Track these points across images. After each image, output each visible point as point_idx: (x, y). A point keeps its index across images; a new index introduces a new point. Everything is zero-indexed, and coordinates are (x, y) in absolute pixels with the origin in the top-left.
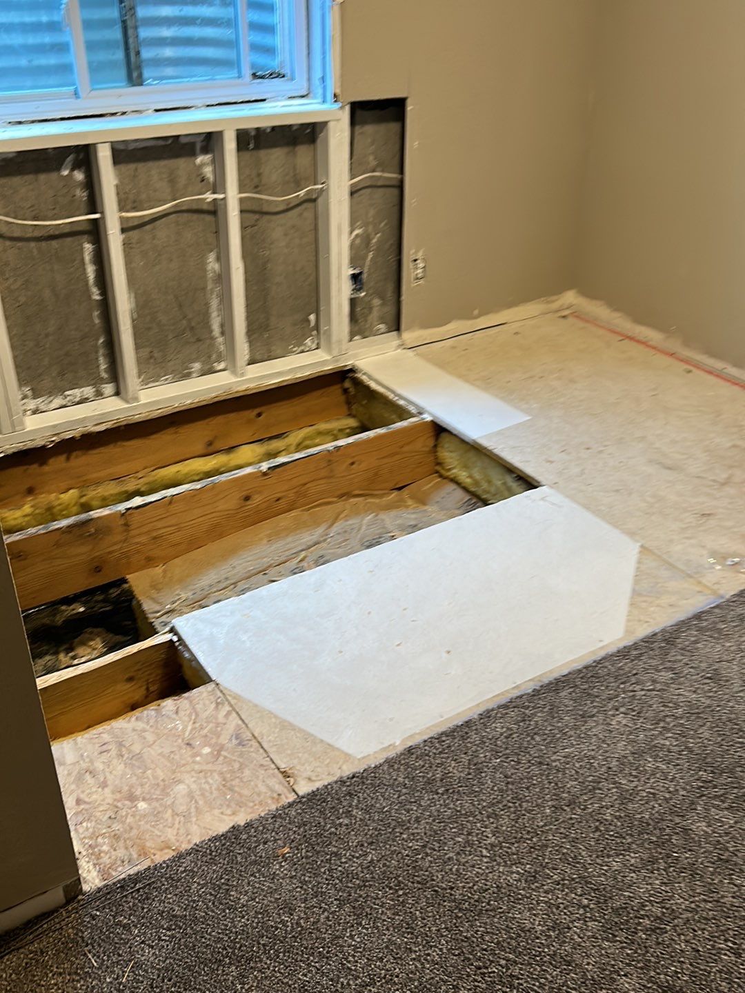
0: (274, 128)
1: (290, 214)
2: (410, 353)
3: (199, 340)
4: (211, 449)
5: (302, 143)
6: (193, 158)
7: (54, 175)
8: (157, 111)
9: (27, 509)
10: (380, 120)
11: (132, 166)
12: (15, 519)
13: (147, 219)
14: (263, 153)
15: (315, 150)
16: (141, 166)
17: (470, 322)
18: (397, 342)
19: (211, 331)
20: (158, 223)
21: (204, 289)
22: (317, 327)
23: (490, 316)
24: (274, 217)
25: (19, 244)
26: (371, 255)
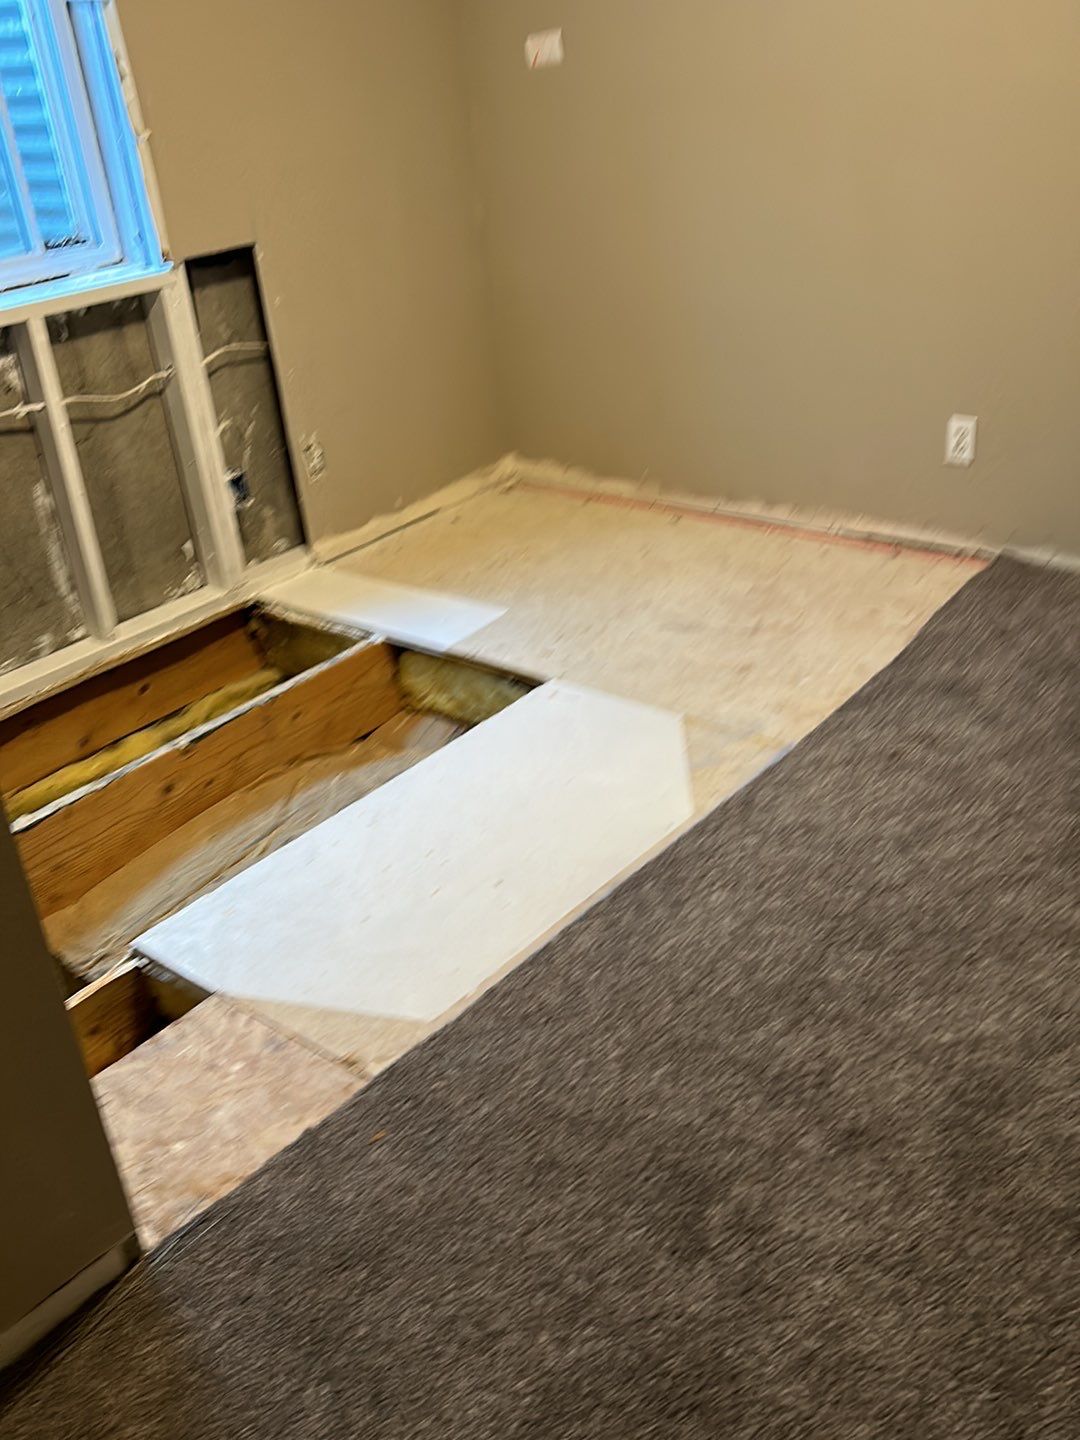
0: (89, 309)
1: (132, 415)
2: (328, 570)
3: (42, 604)
4: (88, 749)
5: (130, 321)
10: (225, 278)
14: (82, 343)
15: (148, 327)
17: (395, 516)
18: (306, 559)
19: (56, 590)
21: (36, 533)
22: (197, 557)
23: (418, 504)
24: (112, 424)
26: (248, 452)
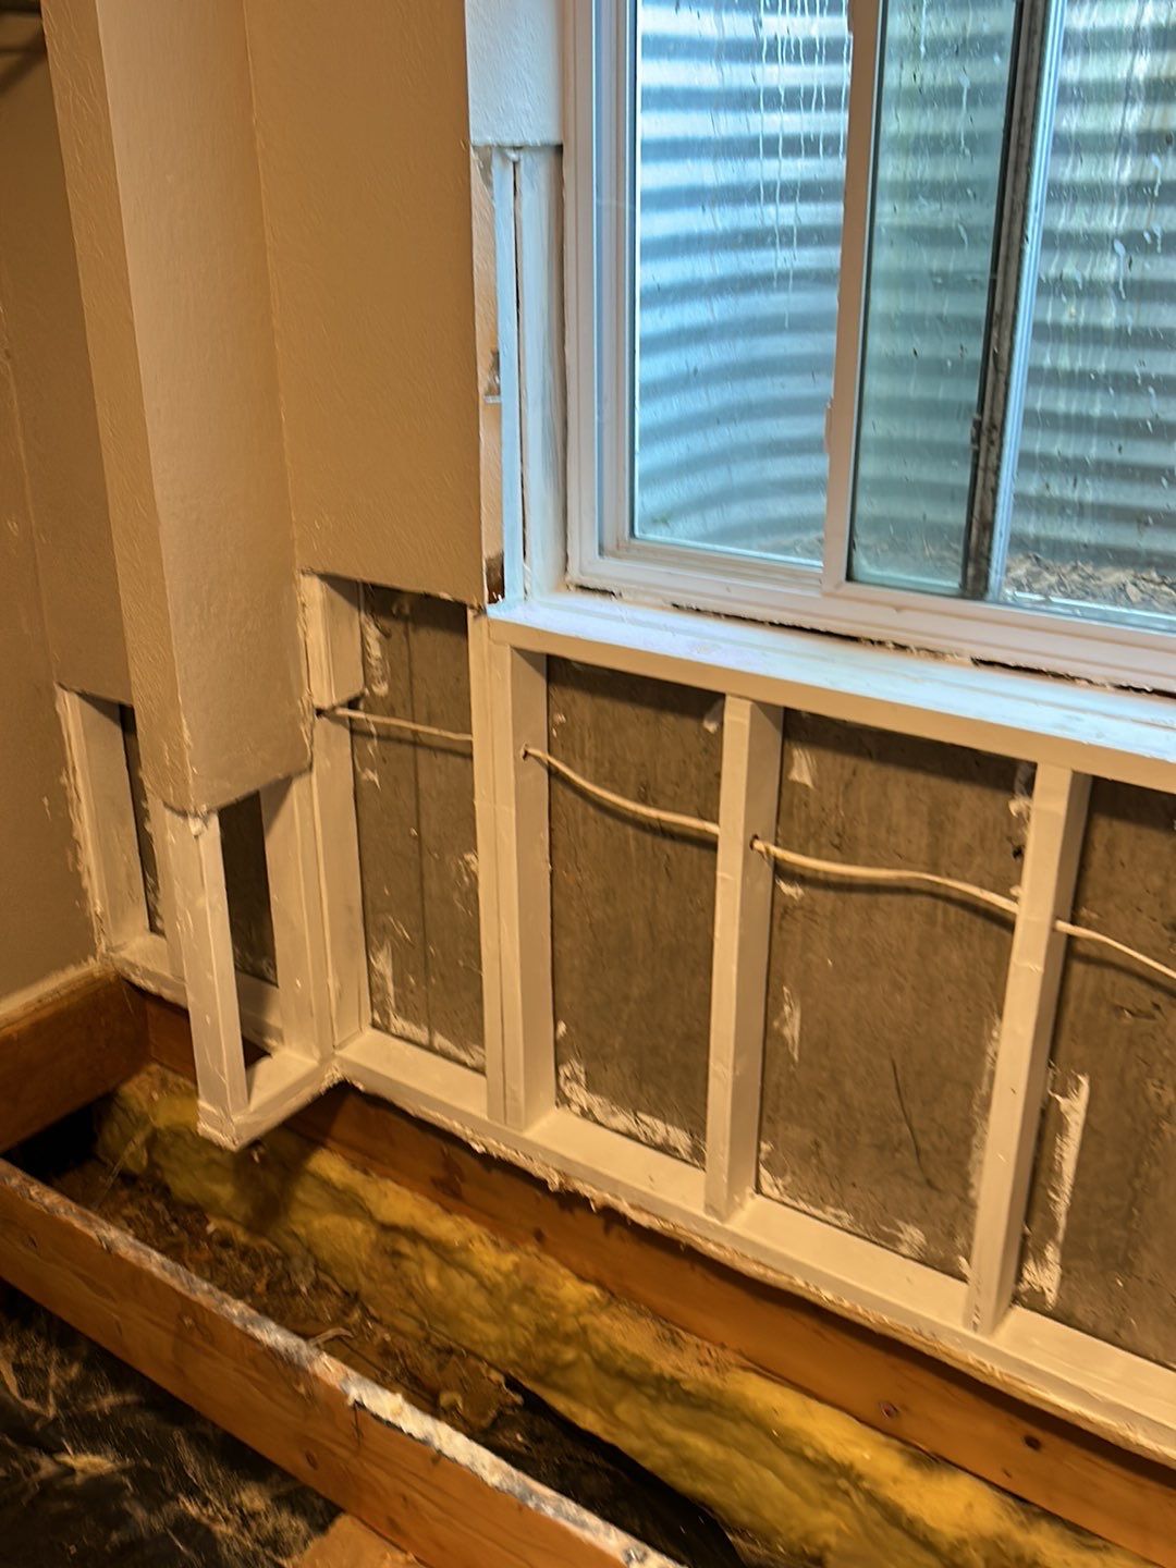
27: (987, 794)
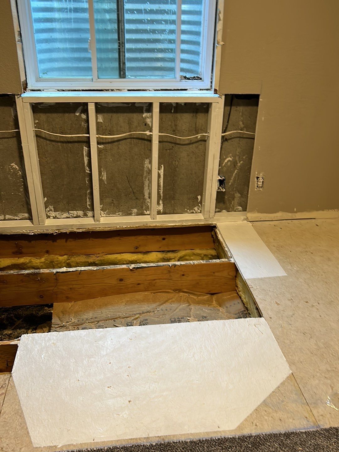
0: (186, 104)
1: (191, 146)
2: (250, 224)
3: (137, 199)
4: (137, 250)
5: (201, 112)
6: (141, 114)
7: (72, 115)
8: (129, 90)
9: (43, 260)
10: (248, 105)
11: (110, 115)
12: (36, 263)
13: (116, 140)
14: (178, 115)
15: (208, 116)
16: (115, 115)
17: (290, 214)
19: (144, 196)
20: (121, 142)
21: (142, 175)
22: (201, 202)
23: (305, 213)
24: (182, 146)
25: (54, 143)
27: (138, 114)
